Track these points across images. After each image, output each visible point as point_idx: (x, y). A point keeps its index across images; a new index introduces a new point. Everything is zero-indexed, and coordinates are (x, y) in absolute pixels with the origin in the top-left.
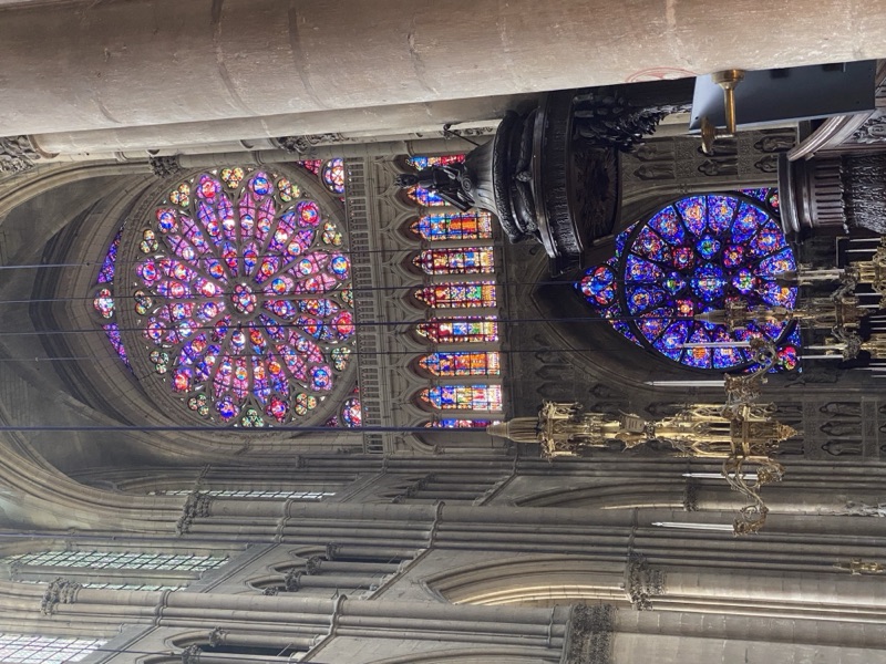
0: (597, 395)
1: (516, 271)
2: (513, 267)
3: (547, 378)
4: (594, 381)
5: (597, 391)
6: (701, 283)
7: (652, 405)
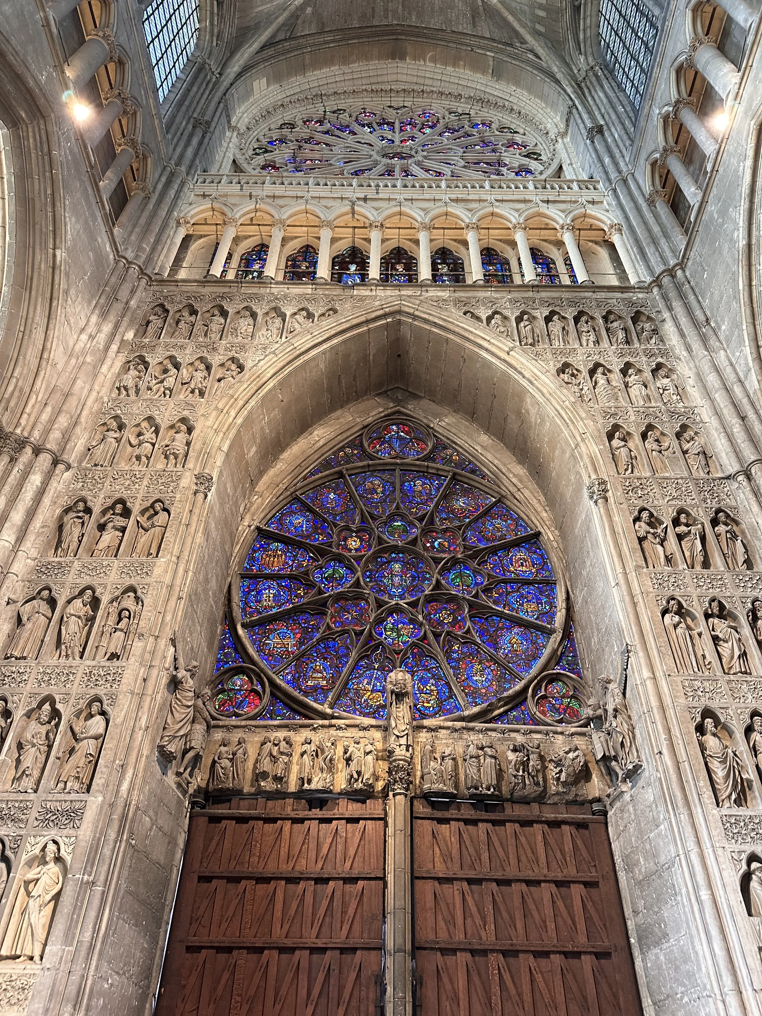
1: (439, 297)
2: (444, 294)
3: (265, 321)
5: (233, 366)
6: (397, 567)
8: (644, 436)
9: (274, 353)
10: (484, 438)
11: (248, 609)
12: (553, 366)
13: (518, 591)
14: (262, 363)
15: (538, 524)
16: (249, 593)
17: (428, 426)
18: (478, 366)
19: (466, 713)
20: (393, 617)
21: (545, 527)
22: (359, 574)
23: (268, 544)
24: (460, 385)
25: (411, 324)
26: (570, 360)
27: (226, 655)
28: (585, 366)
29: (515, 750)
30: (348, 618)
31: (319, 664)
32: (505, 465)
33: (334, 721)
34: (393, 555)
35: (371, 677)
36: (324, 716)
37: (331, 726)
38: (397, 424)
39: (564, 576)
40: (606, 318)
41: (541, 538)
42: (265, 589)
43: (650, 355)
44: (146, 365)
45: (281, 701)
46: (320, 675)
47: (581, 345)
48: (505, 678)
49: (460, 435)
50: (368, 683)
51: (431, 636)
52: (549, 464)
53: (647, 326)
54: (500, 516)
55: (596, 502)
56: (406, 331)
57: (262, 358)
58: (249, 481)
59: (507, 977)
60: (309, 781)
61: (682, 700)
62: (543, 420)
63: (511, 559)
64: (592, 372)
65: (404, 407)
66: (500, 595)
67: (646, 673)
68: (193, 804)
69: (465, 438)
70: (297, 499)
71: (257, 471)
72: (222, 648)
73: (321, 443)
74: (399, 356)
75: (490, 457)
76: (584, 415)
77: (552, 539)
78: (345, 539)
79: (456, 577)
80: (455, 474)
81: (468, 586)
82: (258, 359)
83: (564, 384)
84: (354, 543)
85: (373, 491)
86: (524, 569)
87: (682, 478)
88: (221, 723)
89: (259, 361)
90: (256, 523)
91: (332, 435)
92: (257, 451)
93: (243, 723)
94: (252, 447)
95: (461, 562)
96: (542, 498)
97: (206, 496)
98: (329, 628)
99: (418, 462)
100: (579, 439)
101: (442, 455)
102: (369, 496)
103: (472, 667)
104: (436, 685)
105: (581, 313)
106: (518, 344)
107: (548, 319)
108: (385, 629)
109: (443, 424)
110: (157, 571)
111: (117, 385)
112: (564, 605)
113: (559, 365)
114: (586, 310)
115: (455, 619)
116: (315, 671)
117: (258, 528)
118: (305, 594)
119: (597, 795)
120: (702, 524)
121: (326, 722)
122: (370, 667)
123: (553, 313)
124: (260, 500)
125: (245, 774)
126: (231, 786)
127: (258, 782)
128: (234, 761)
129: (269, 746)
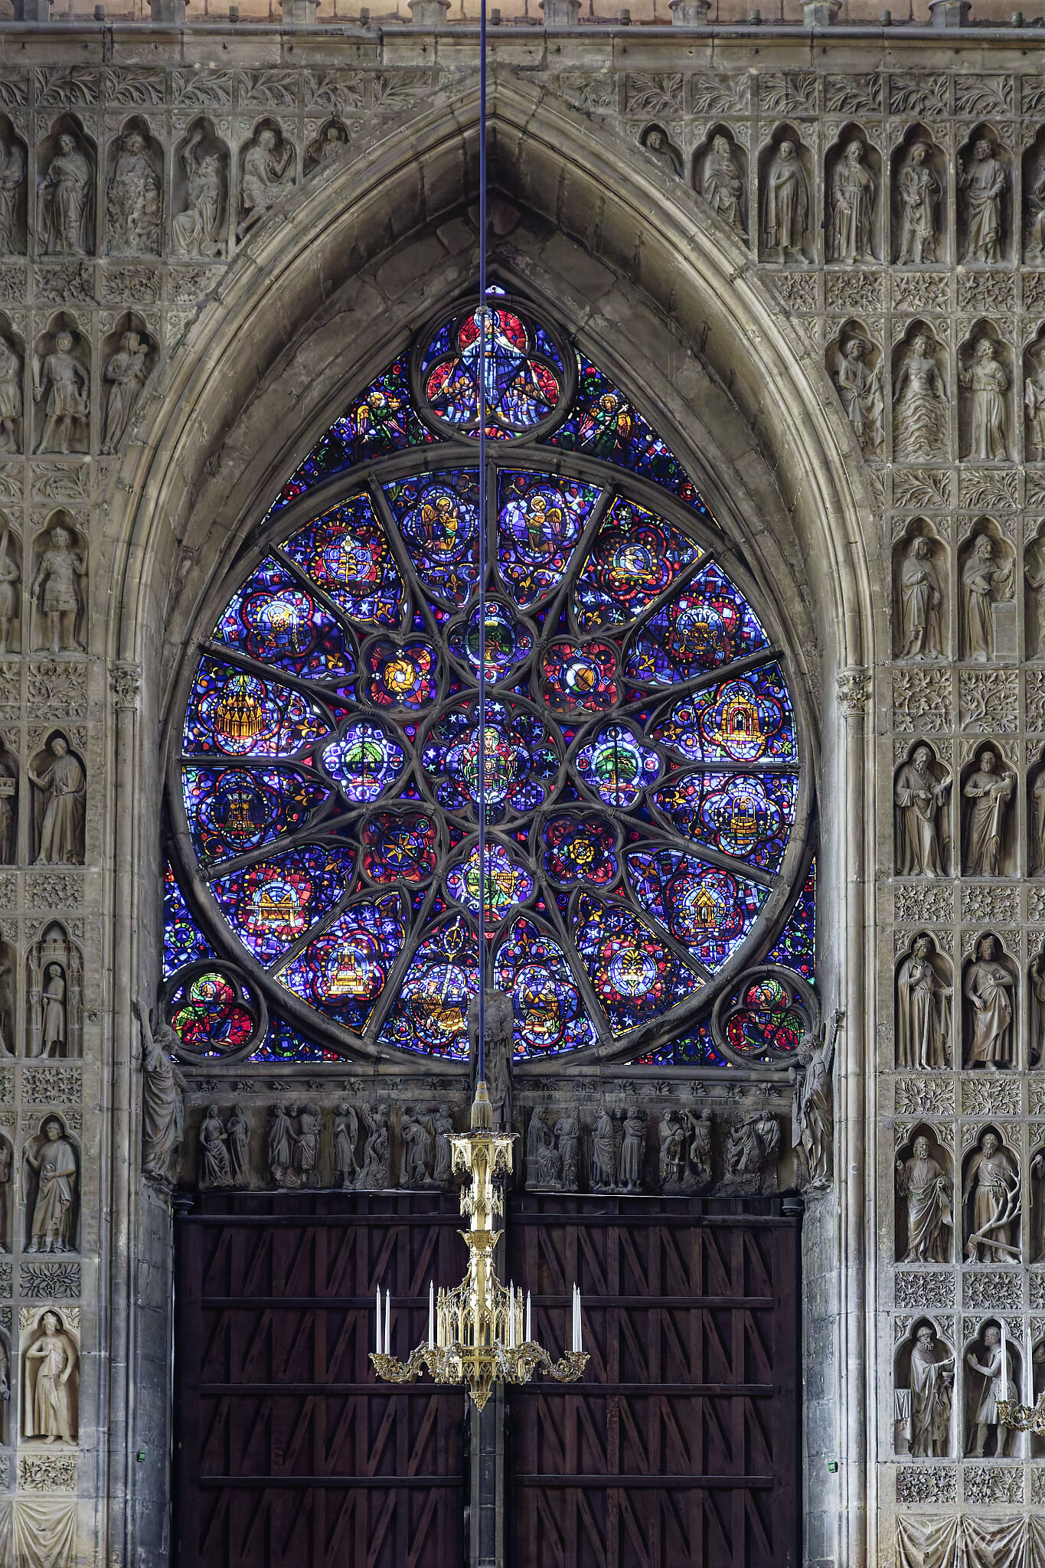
0: (115, 343)
1: (586, 71)
2: (600, 61)
3: (182, 162)
4: (168, 335)
5: (132, 340)
7: (76, 541)
8: (966, 549)
9: (215, 297)
11: (204, 836)
12: (818, 333)
14: (195, 329)
15: (780, 634)
17: (565, 329)
21: (796, 642)
22: (415, 764)
26: (859, 313)
27: (178, 935)
28: (889, 333)
29: (676, 1118)
30: (395, 857)
31: (347, 952)
33: (382, 1069)
35: (441, 979)
37: (377, 1077)
39: (812, 765)
40: (966, 154)
45: (288, 1024)
46: (350, 974)
51: (550, 903)
55: (845, 718)
57: (191, 315)
59: (630, 1425)
60: (353, 1173)
61: (889, 1113)
63: (719, 713)
64: (900, 352)
68: (178, 1208)
72: (170, 920)
73: (315, 393)
76: (858, 495)
78: (382, 668)
79: (606, 759)
82: (184, 318)
84: (400, 677)
85: (437, 528)
86: (741, 734)
87: (1007, 667)
88: (194, 1071)
89: (188, 325)
93: (232, 1071)
95: (617, 721)
97: (135, 712)
100: (841, 555)
102: (429, 542)
105: (915, 133)
106: (754, 256)
110: (90, 893)
113: (834, 334)
114: (926, 121)
115: (598, 854)
116: (342, 965)
119: (793, 1185)
120: (1014, 779)
121: (370, 1072)
122: (439, 959)
123: (849, 133)
125: (250, 1162)
126: (231, 1182)
127: (272, 1174)
128: (230, 1143)
129: (284, 1122)
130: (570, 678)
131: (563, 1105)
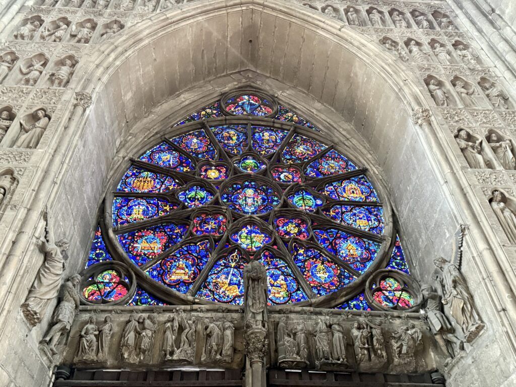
6: (250, 192)
8: (453, 84)
9: (150, 19)
10: (318, 105)
11: (119, 220)
12: (376, 38)
13: (351, 211)
14: (139, 24)
15: (365, 163)
16: (121, 208)
17: (273, 96)
18: (315, 43)
19: (313, 300)
20: (247, 228)
21: (371, 165)
22: (218, 194)
23: (140, 173)
24: (299, 63)
25: (261, 12)
26: (389, 35)
27: (97, 255)
28: (401, 39)
29: (359, 328)
30: (208, 229)
31: (182, 263)
32: (335, 122)
33: (195, 307)
34: (247, 183)
35: (228, 274)
36: (185, 302)
37: (192, 310)
38: (249, 95)
39: (389, 199)
41: (368, 173)
42: (135, 205)
43: (450, 36)
44: (42, 22)
45: (147, 291)
46: (182, 271)
47: (396, 27)
48: (344, 275)
49: (299, 102)
50: (226, 278)
51: (280, 242)
52: (374, 113)
53: (444, 20)
54: (333, 159)
55: (421, 125)
56: (258, 19)
57: (139, 21)
58: (125, 121)
60: (172, 353)
62: (369, 78)
63: (344, 188)
65: (253, 82)
66: (337, 214)
67: (482, 246)
68: (58, 375)
69: (303, 104)
70: (166, 141)
71: (131, 116)
72: (94, 249)
73: (187, 103)
74: (251, 41)
75: (323, 117)
76: (404, 68)
77: (377, 173)
78: (206, 171)
79: (300, 200)
80: (296, 128)
81: (310, 207)
82: (136, 22)
83: (387, 50)
84: (213, 174)
85: (230, 138)
86: (355, 195)
87: (488, 110)
88: (89, 308)
90: (130, 155)
91: (196, 98)
92: (132, 98)
93: (110, 308)
94: (128, 91)
95: (303, 189)
96: (367, 145)
97: (84, 110)
98: (191, 234)
99: (266, 119)
100: (402, 84)
101: (284, 116)
102: (226, 142)
103: (316, 266)
104: (286, 280)
106: (347, 24)
107: (369, 12)
108: (240, 236)
109: (285, 94)
110: (34, 158)
111: (15, 33)
112: (391, 220)
113: (381, 38)
115: (300, 230)
116: (178, 268)
117: (132, 160)
118: (170, 209)
119: (435, 366)
120: (510, 140)
121: (188, 307)
122: (226, 266)
124: (134, 139)
125: (110, 348)
126: (95, 358)
127: (122, 355)
128: (99, 337)
129: (134, 323)
130: (282, 176)
131: (295, 321)
